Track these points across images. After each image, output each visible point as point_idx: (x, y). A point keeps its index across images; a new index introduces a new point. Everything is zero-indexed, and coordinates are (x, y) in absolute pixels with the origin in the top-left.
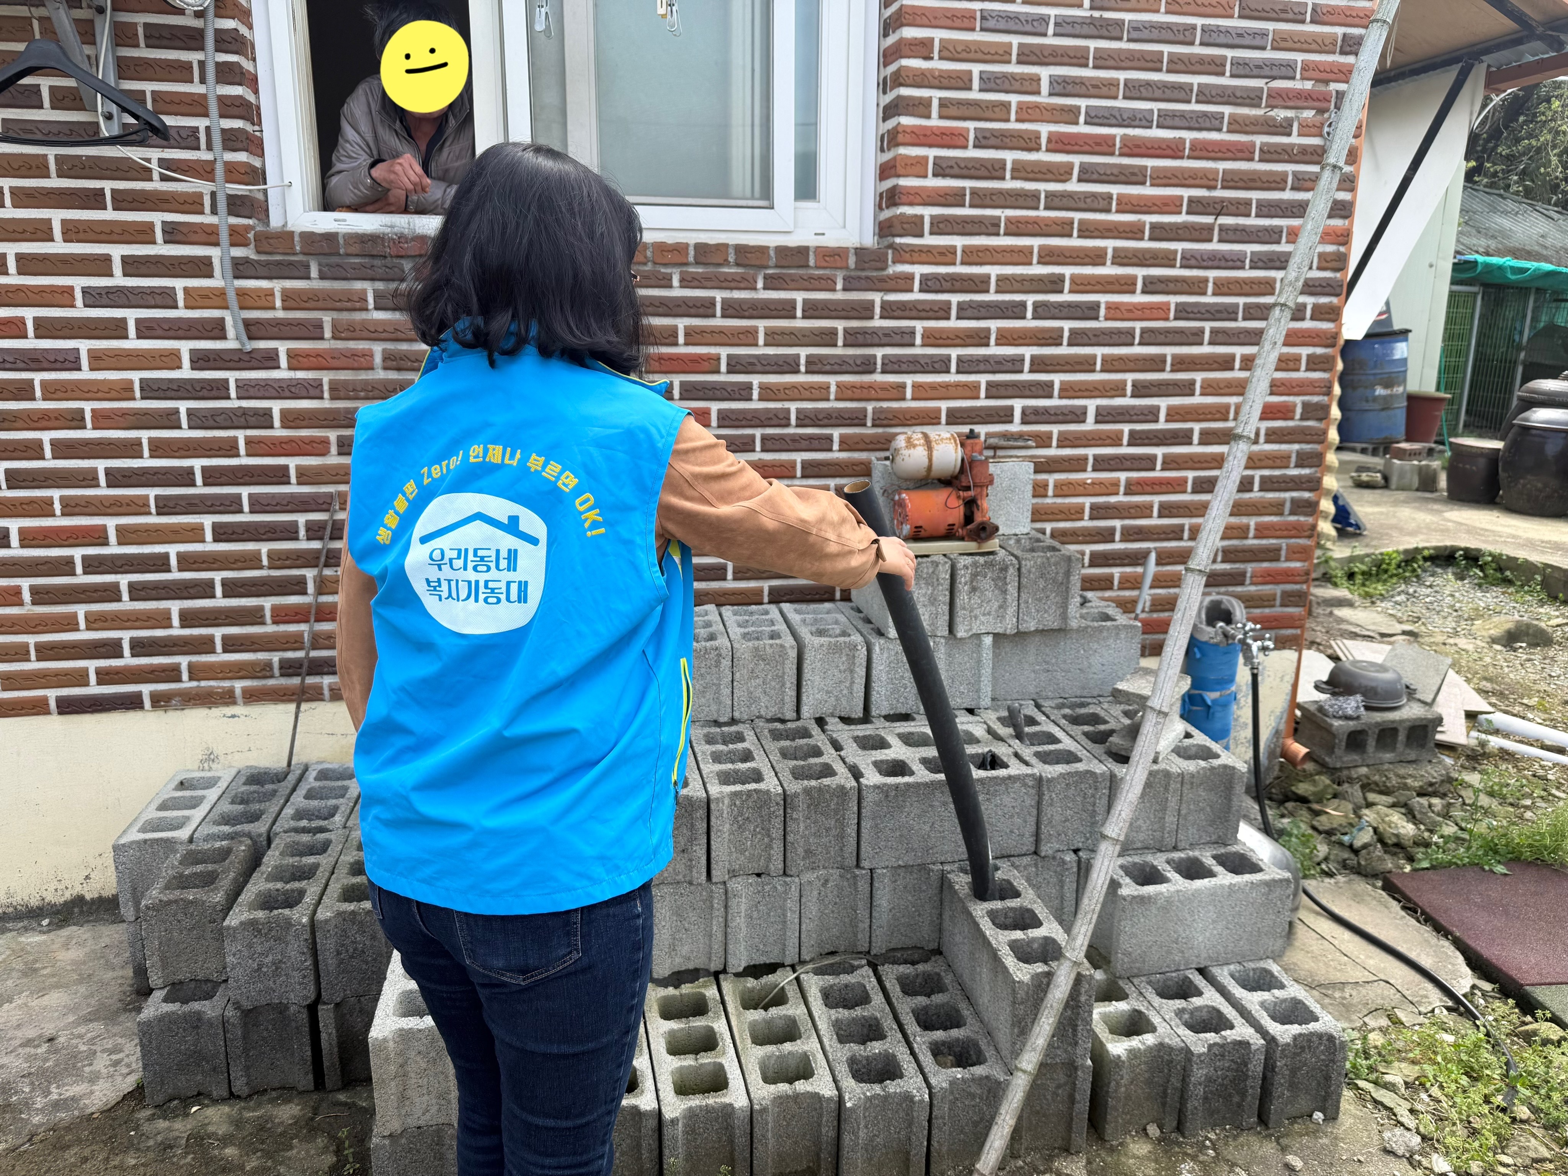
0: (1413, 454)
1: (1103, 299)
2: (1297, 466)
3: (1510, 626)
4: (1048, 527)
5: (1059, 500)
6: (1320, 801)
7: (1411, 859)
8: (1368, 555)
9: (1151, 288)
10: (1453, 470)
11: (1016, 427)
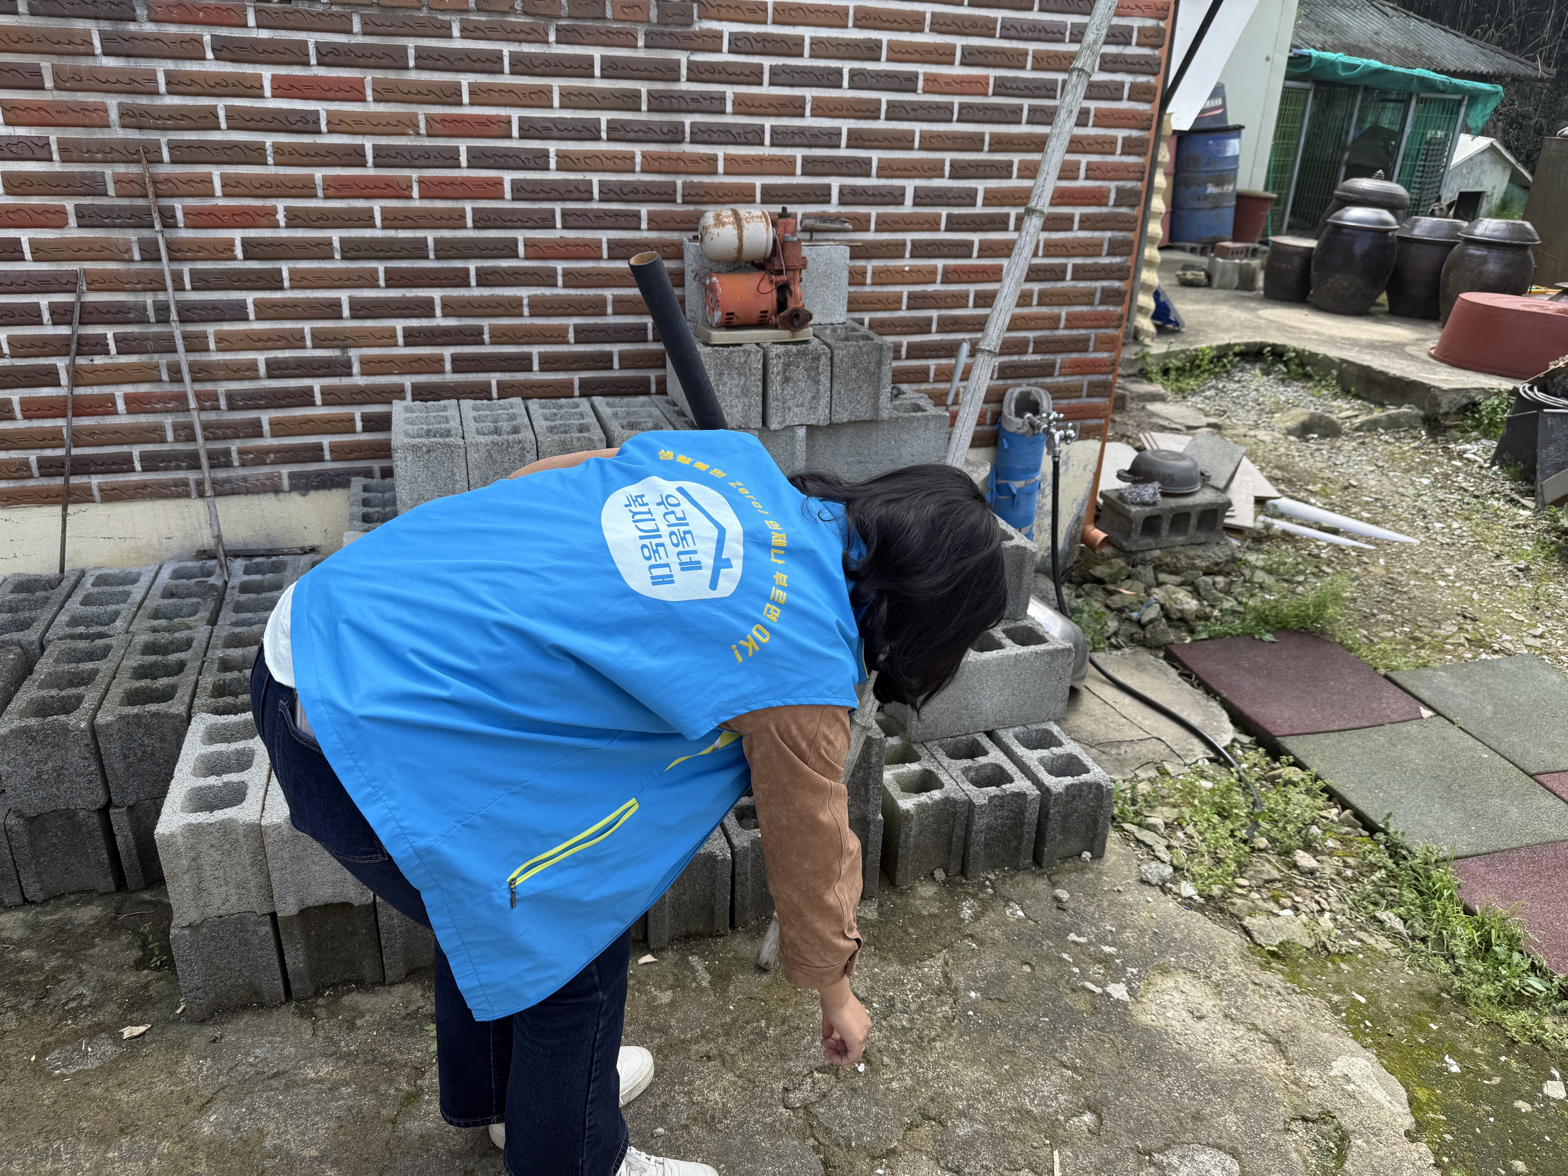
0: (1236, 253)
1: (921, 69)
2: (1109, 254)
3: (1304, 418)
4: (867, 317)
5: (878, 289)
6: (1114, 582)
7: (1192, 632)
8: (1183, 352)
9: (970, 59)
10: (1269, 269)
11: (833, 208)
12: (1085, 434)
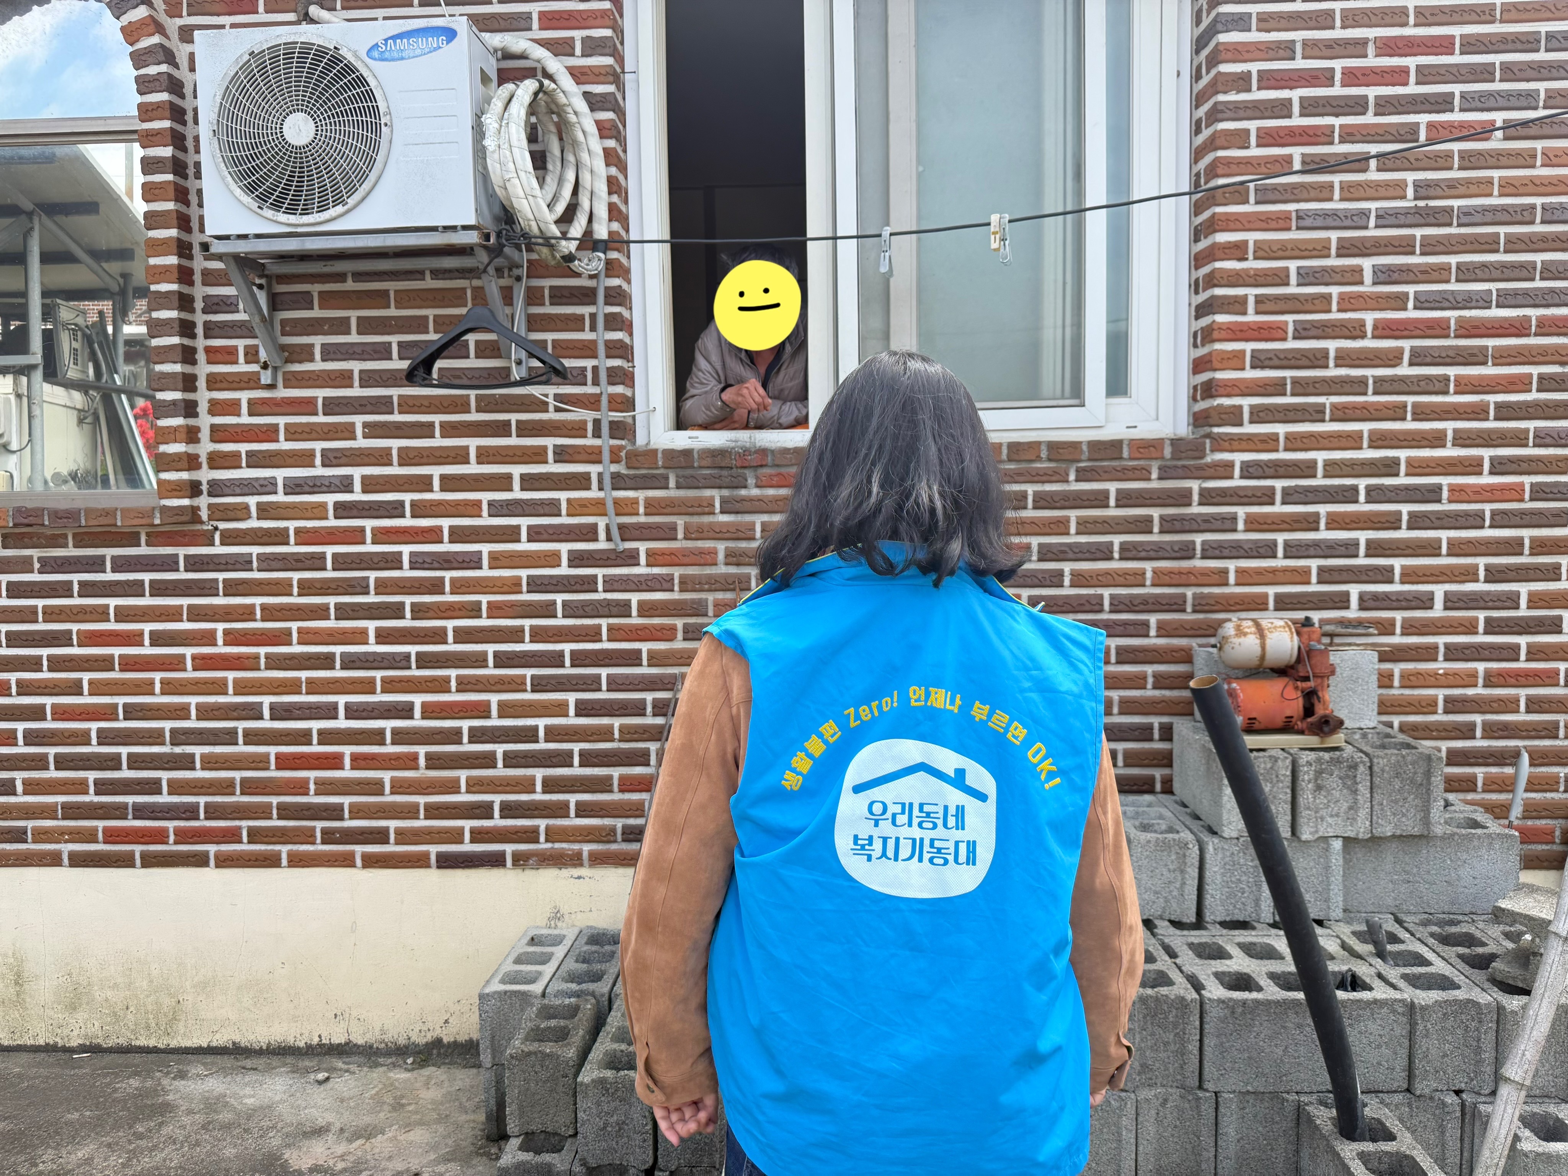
1: (1445, 481)
5: (1407, 692)
9: (1499, 468)
11: (1353, 613)
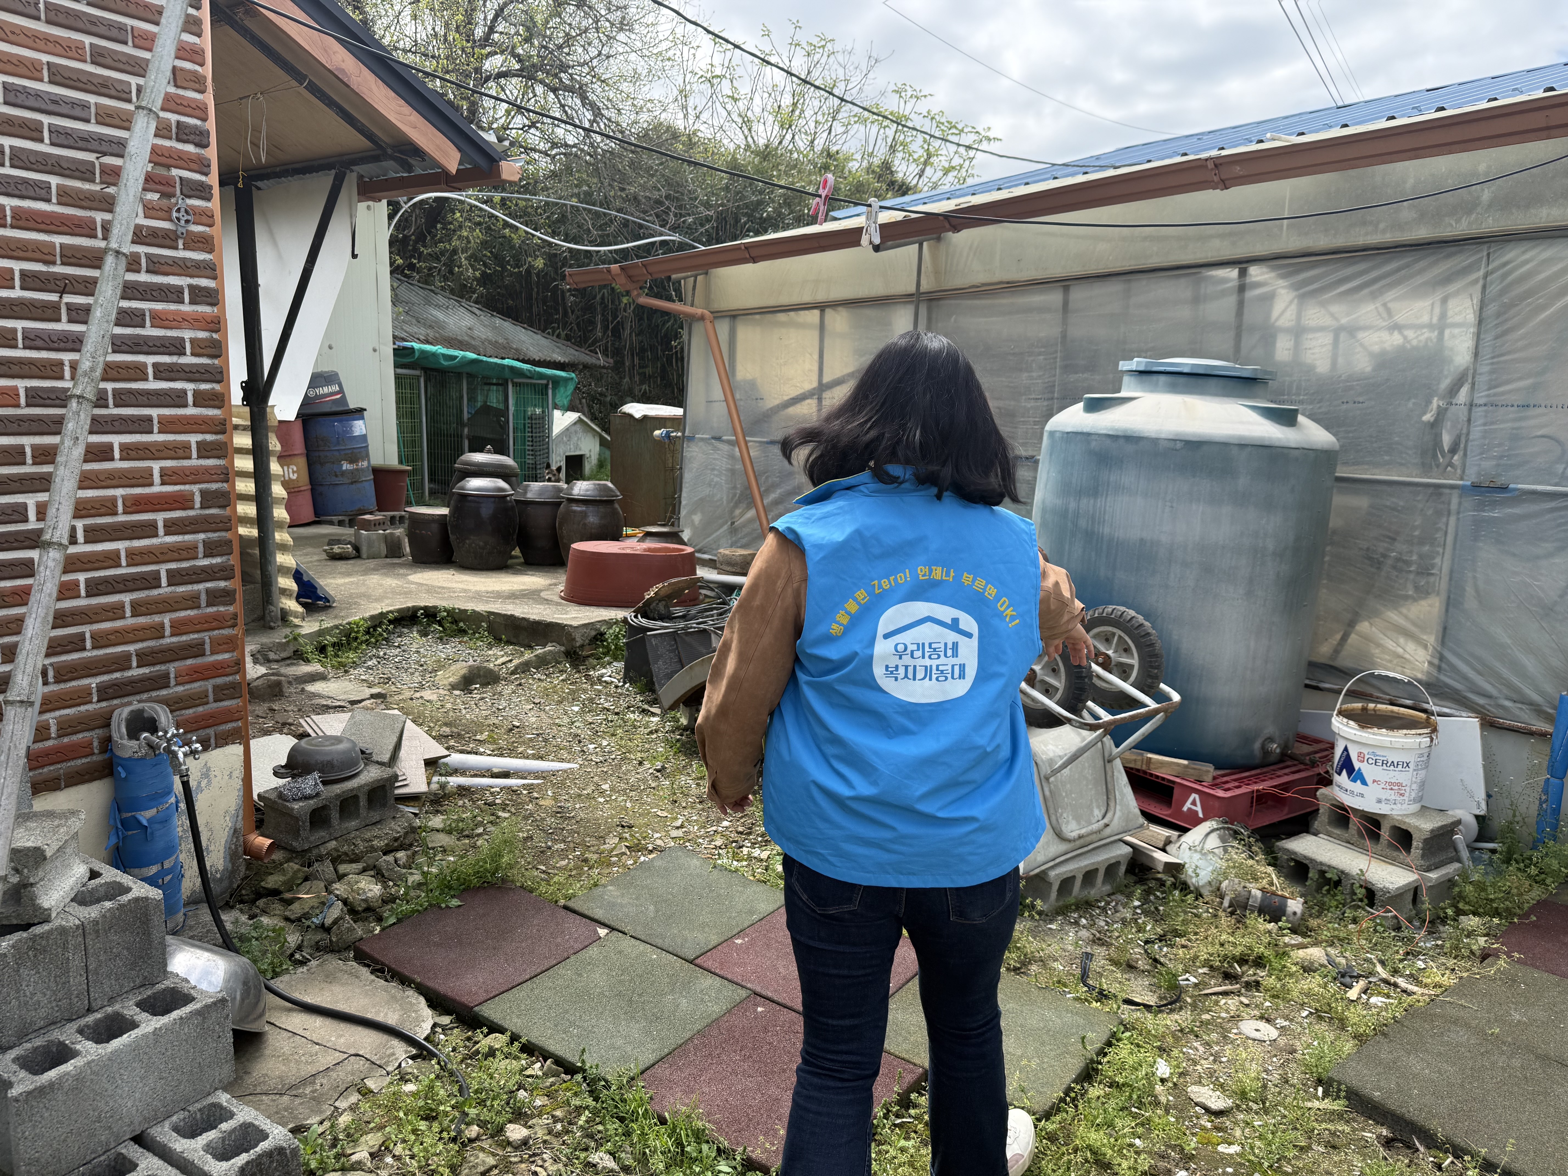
0: (377, 524)
2: (206, 556)
3: (464, 671)
6: (290, 890)
7: (380, 919)
8: (336, 627)
10: (411, 536)
12: (223, 741)
